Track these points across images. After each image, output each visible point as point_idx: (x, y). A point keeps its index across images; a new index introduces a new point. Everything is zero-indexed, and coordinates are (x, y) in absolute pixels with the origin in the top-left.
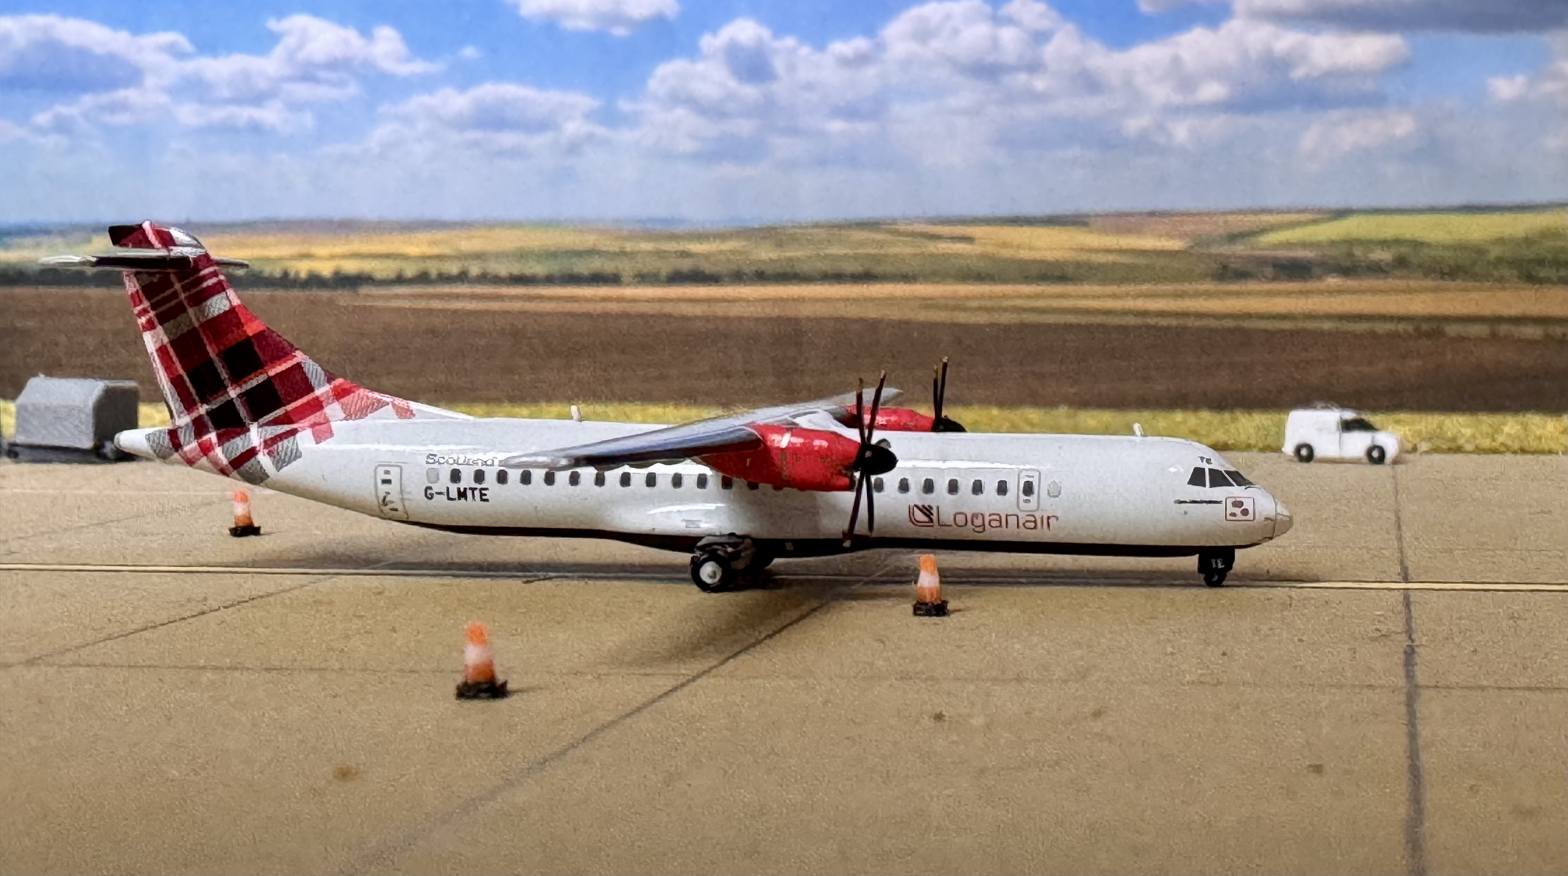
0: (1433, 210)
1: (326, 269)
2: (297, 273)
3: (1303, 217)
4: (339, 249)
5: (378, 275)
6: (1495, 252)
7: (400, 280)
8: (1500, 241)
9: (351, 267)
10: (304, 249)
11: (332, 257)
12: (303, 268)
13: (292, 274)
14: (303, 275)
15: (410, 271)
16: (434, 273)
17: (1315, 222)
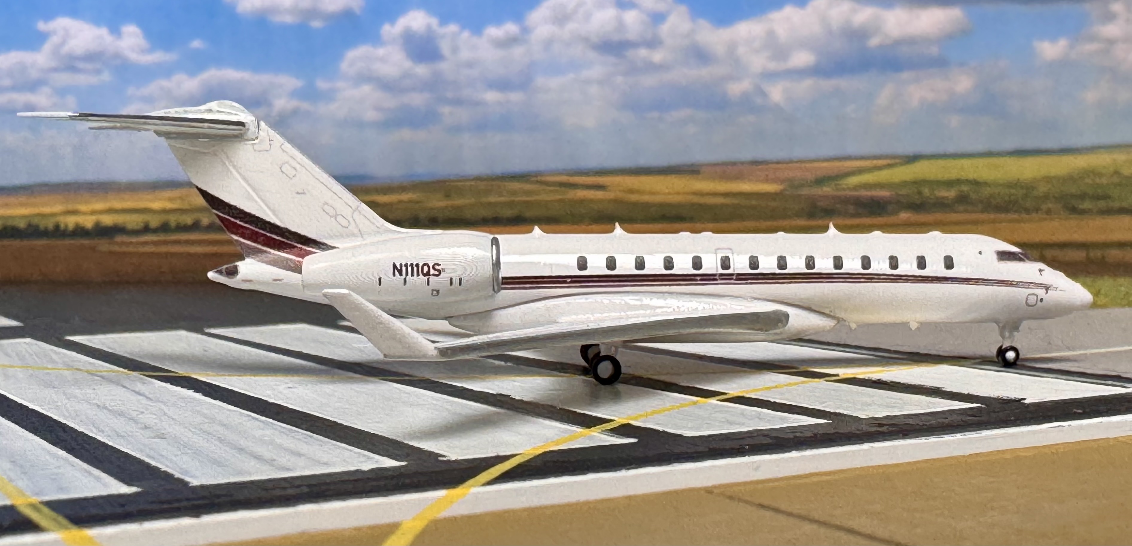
0: (989, 154)
1: (88, 222)
2: (66, 226)
3: (880, 162)
4: (99, 206)
5: (130, 226)
6: (1042, 189)
7: (146, 229)
8: (1048, 179)
9: (108, 220)
10: (70, 207)
11: (93, 213)
12: (71, 221)
13: (62, 226)
14: (71, 227)
15: (154, 222)
16: (173, 224)
17: (889, 166)
